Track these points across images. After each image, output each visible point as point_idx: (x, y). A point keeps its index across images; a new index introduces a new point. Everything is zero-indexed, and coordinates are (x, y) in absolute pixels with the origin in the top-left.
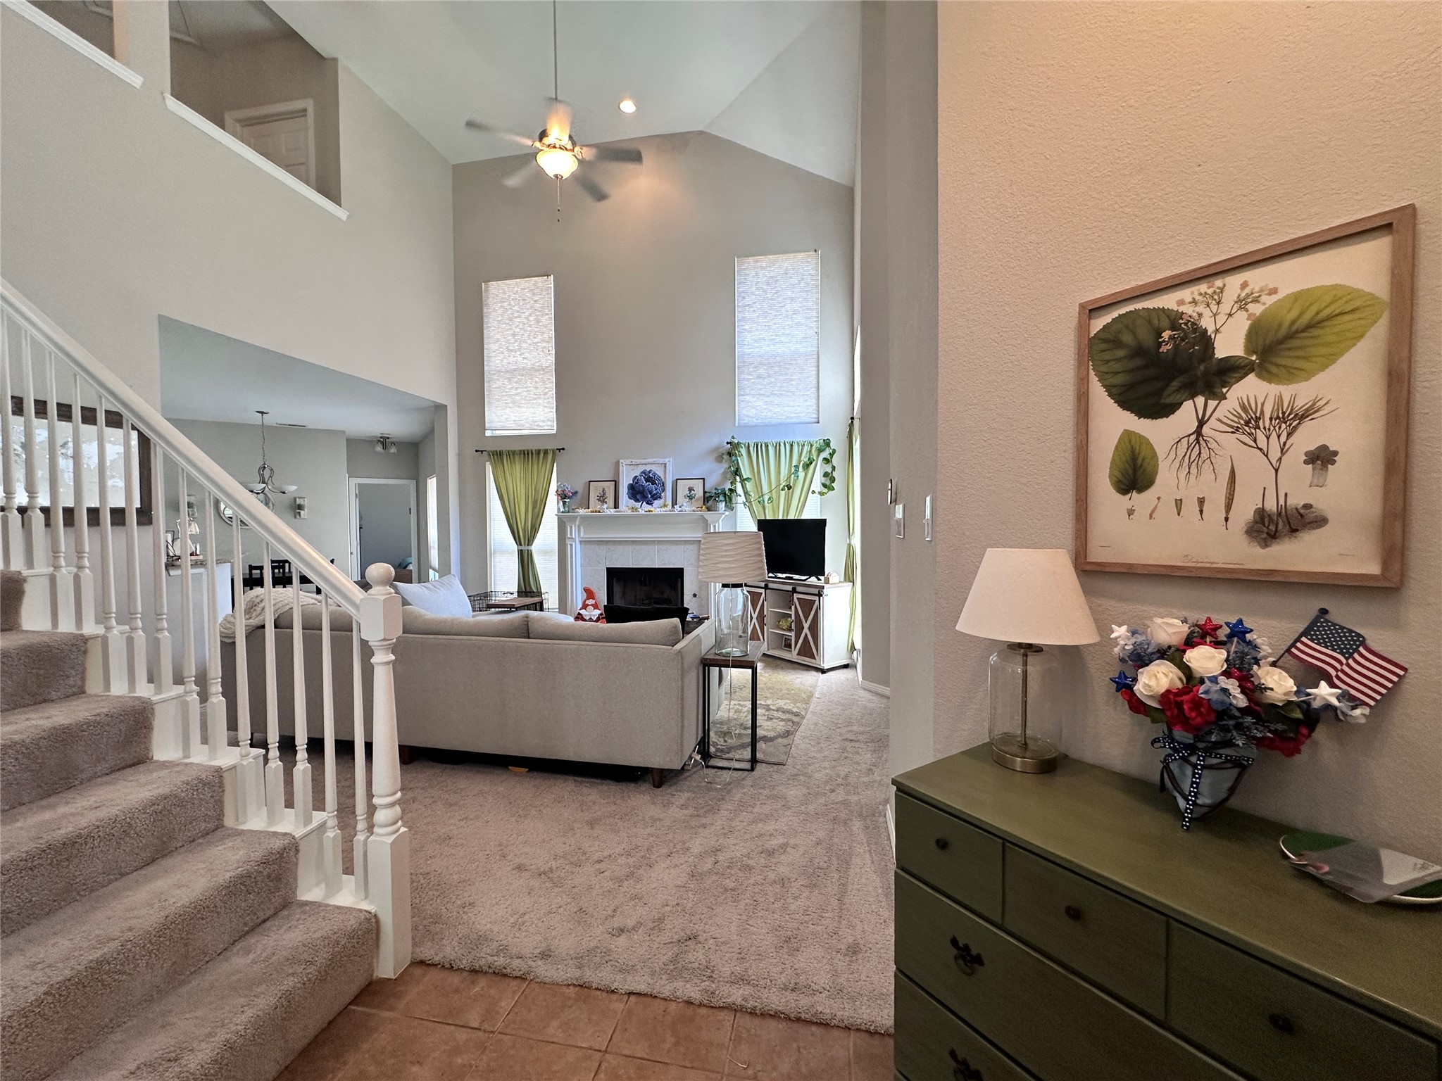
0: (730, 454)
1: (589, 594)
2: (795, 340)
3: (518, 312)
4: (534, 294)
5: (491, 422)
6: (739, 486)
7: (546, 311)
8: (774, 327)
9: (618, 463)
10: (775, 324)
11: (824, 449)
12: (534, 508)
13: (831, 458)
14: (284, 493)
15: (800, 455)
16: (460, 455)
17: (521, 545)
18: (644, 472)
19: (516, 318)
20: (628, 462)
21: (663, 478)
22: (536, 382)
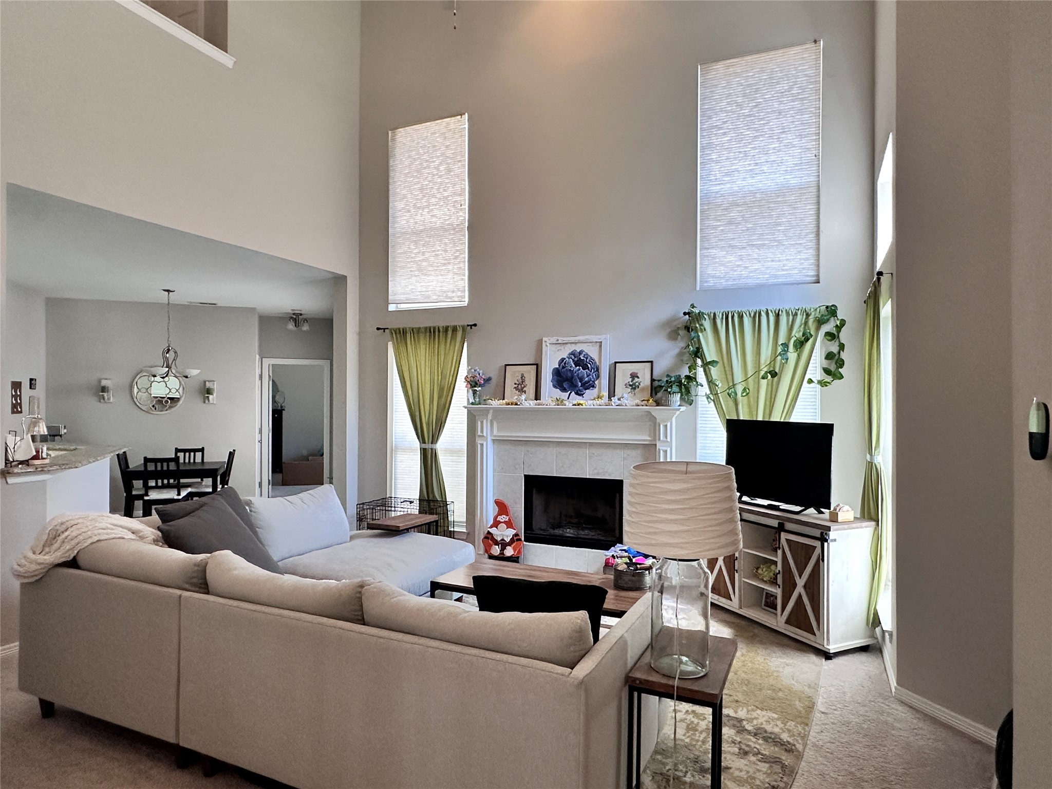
0: (687, 328)
1: (502, 508)
2: (783, 168)
3: (427, 161)
4: (445, 138)
5: (395, 295)
6: (700, 372)
7: (459, 158)
8: (753, 152)
9: (540, 343)
10: (754, 148)
11: (828, 320)
12: (440, 397)
13: (839, 332)
14: (186, 377)
15: (791, 329)
16: (361, 334)
17: (424, 442)
18: (573, 353)
19: (425, 168)
20: (553, 340)
21: (597, 360)
22: (446, 244)
